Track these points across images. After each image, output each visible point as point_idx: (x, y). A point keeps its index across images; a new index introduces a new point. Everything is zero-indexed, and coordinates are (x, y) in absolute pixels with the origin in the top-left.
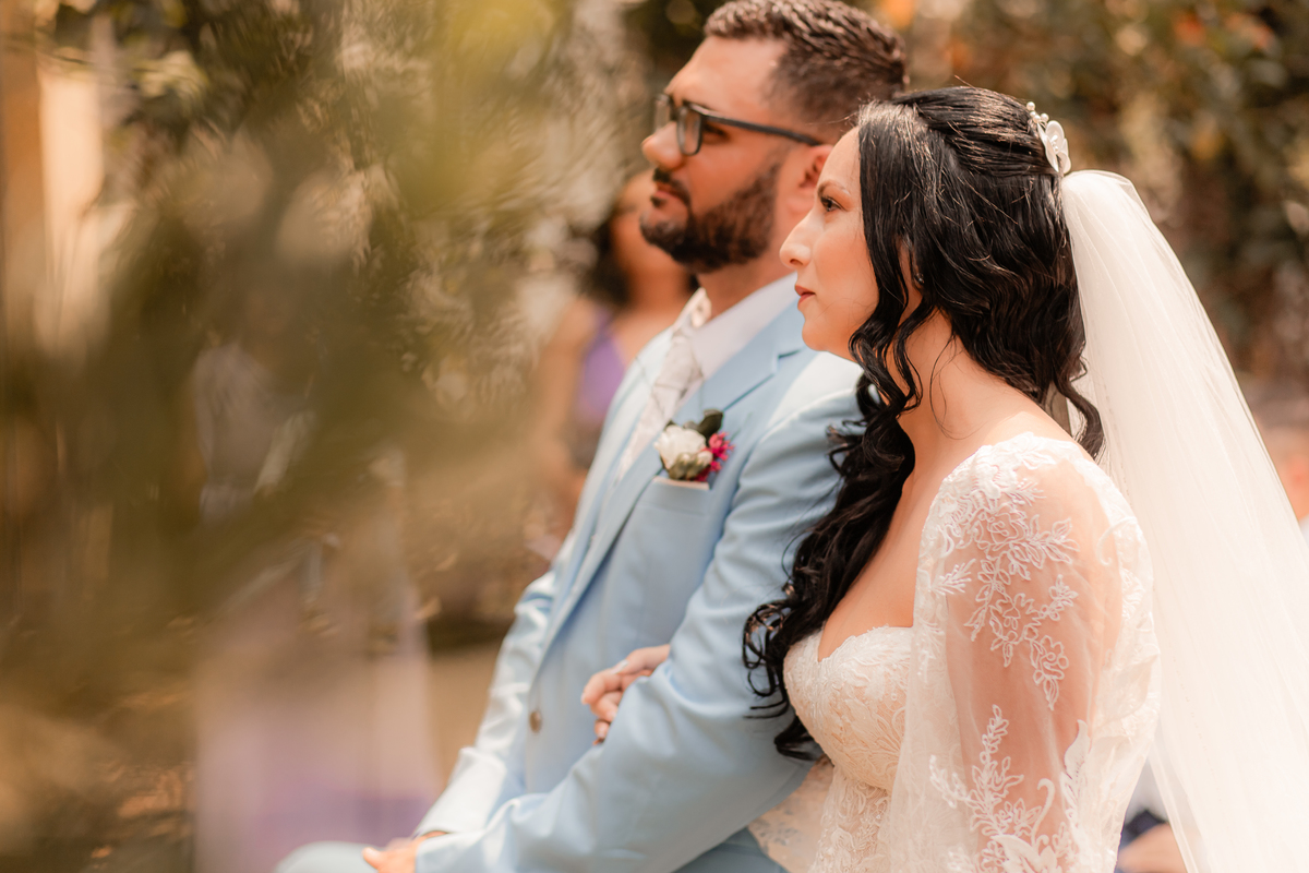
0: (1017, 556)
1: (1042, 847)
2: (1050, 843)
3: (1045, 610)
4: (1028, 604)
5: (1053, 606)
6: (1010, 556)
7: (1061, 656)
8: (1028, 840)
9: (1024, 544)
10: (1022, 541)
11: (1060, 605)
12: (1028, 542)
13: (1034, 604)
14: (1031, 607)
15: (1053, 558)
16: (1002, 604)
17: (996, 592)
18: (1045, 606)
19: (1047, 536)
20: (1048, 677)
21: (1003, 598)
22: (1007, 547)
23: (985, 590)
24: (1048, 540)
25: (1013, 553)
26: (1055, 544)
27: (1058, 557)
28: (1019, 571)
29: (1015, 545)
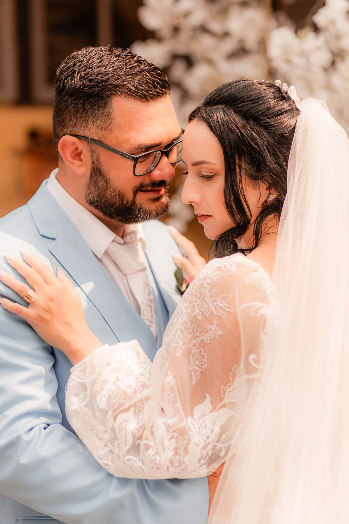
0: (199, 307)
1: (172, 438)
2: (177, 438)
3: (203, 336)
4: (197, 331)
5: (208, 335)
6: (196, 306)
7: (205, 360)
8: (168, 431)
9: (204, 302)
10: (203, 300)
11: (211, 336)
12: (206, 302)
13: (200, 331)
14: (198, 333)
15: (215, 312)
16: (185, 327)
17: (185, 321)
18: (204, 334)
19: (215, 301)
20: (196, 368)
21: (187, 324)
22: (196, 302)
23: (179, 318)
24: (215, 303)
25: (198, 305)
26: (218, 306)
27: (218, 312)
28: (197, 314)
29: (200, 301)
